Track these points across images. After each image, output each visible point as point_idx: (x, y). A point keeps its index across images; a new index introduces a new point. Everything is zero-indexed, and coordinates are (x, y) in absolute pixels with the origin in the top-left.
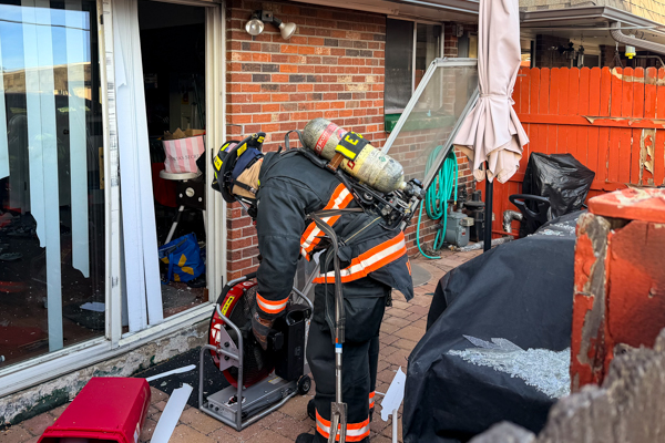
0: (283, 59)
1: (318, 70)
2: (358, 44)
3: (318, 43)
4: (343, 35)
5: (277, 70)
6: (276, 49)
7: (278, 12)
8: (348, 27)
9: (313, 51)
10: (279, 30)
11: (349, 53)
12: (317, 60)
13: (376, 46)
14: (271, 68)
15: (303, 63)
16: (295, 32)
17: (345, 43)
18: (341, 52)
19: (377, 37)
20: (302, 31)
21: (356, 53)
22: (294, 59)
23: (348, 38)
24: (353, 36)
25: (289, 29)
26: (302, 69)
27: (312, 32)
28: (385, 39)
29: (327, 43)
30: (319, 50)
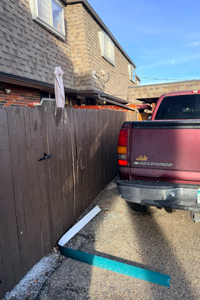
0: (8, 100)
3: (19, 96)
6: (5, 97)
7: (4, 86)
9: (17, 98)
10: (5, 91)
12: (19, 101)
13: (38, 98)
14: (4, 102)
15: (15, 101)
18: (27, 99)
19: (37, 95)
20: (13, 92)
21: (31, 99)
22: (11, 100)
23: (28, 95)
24: (30, 95)
25: (9, 91)
27: (17, 92)
28: (40, 96)
29: (22, 96)
30: (19, 98)
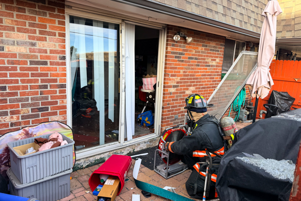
0: (186, 51)
1: (199, 55)
2: (214, 47)
3: (200, 45)
4: (209, 43)
5: (184, 55)
6: (184, 47)
7: (186, 33)
8: (211, 40)
9: (198, 48)
10: (186, 40)
11: (211, 50)
12: (199, 52)
13: (221, 48)
14: (181, 54)
15: (194, 53)
16: (192, 41)
17: (210, 46)
18: (208, 50)
19: (221, 45)
20: (194, 41)
21: (213, 50)
22: (190, 51)
23: (211, 45)
24: (213, 44)
25: (189, 40)
26: (193, 55)
27: (198, 41)
28: (224, 46)
29: (203, 46)
30: (200, 48)
